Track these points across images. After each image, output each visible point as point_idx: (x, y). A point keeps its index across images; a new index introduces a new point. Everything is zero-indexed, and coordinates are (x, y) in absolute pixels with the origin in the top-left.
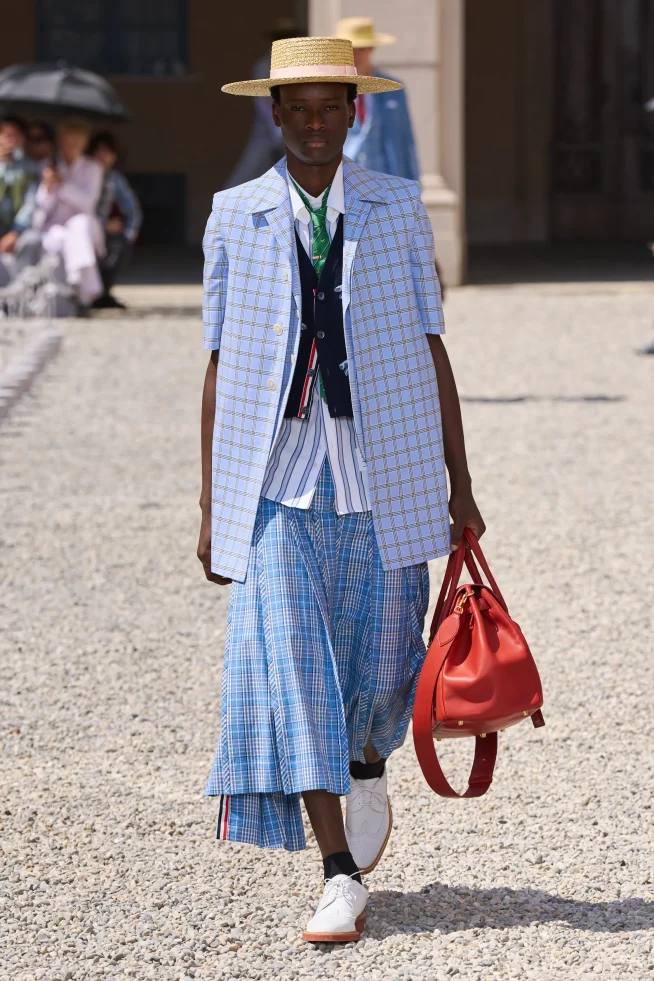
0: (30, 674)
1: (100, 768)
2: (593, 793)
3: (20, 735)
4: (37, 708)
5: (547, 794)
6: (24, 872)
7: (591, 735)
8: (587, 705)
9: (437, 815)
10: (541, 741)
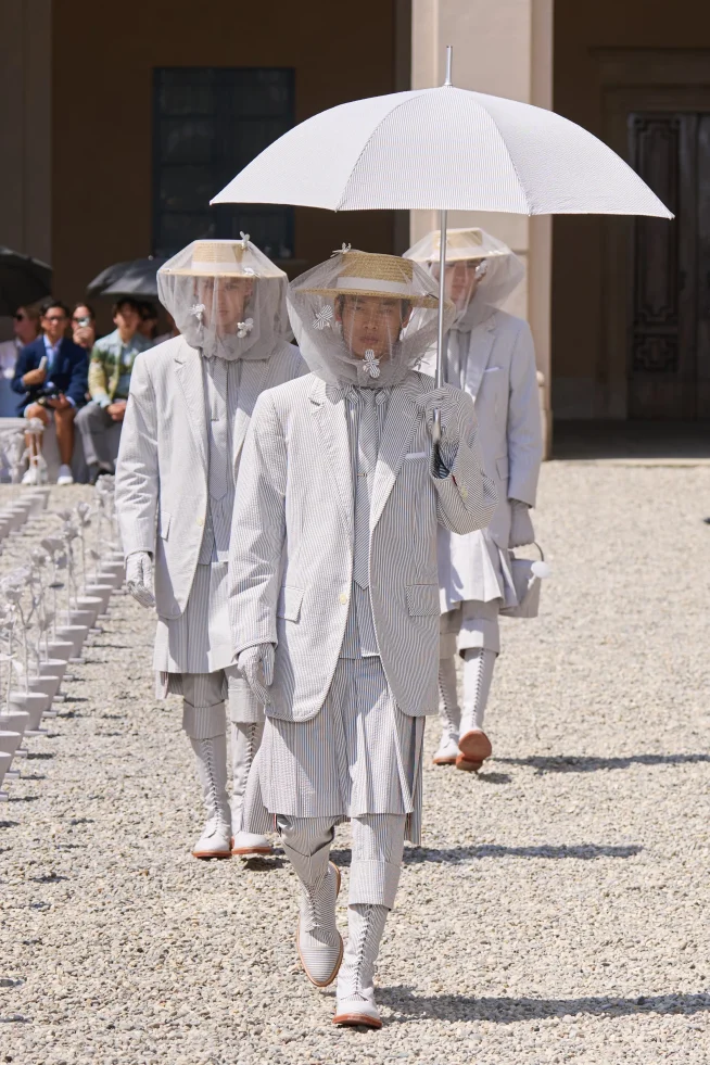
0: (157, 819)
1: (225, 908)
2: (689, 938)
3: (149, 877)
4: (164, 851)
5: (646, 938)
6: (157, 1007)
7: (686, 883)
8: (681, 855)
9: (543, 957)
10: (639, 888)
